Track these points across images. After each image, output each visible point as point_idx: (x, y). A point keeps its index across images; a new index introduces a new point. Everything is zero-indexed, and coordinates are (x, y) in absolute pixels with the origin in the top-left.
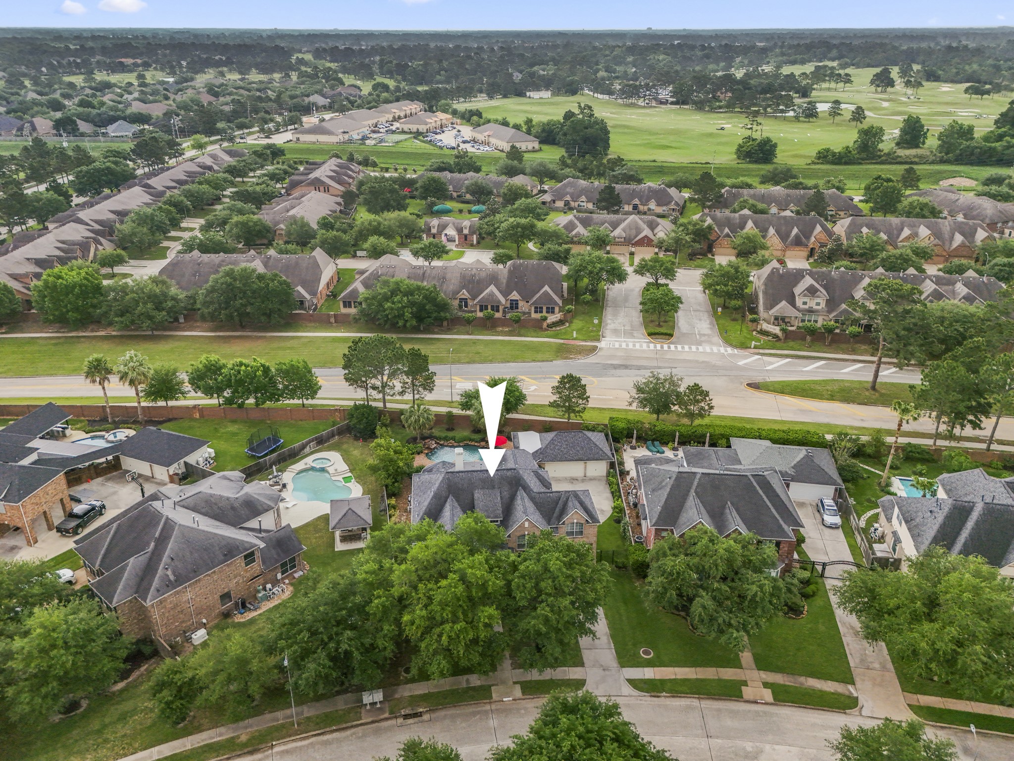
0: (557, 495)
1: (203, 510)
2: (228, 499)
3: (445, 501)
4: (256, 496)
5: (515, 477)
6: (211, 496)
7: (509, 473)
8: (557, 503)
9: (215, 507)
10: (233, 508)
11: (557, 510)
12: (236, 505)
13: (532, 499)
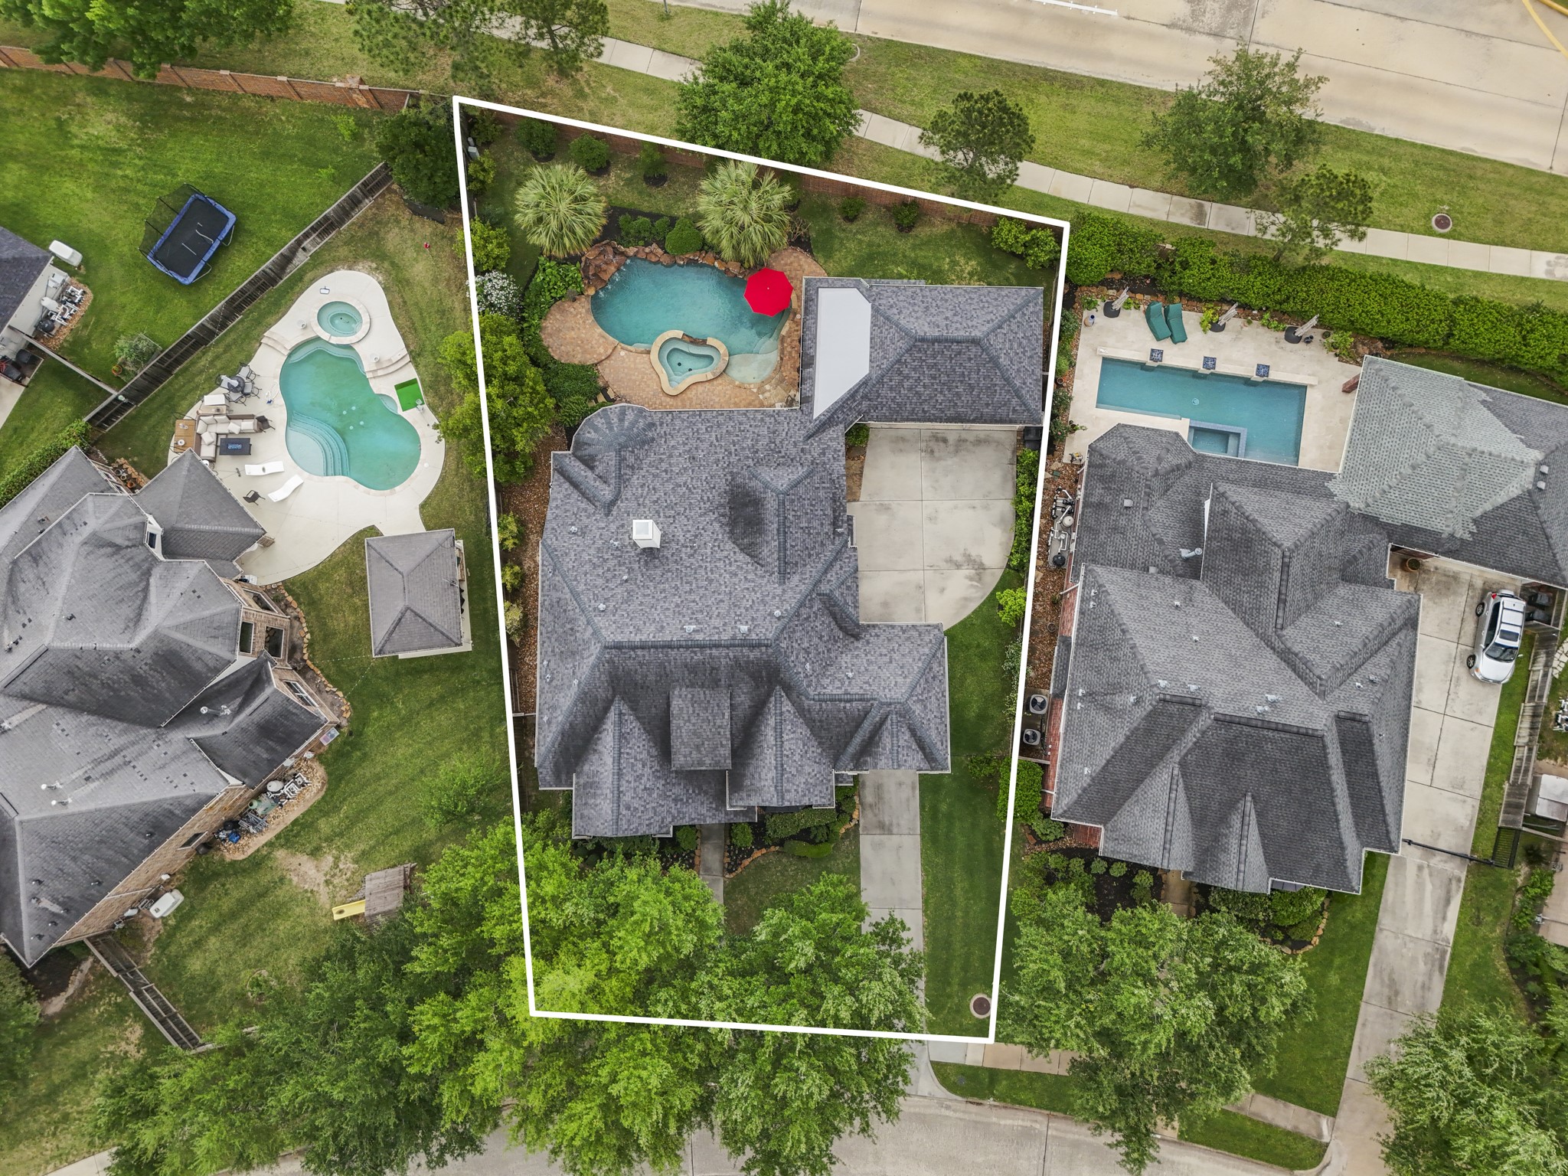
0: (859, 705)
1: (71, 697)
2: (117, 655)
3: (606, 710)
4: (179, 636)
5: (768, 663)
6: (78, 654)
7: (753, 655)
8: (858, 725)
9: (95, 684)
10: (138, 680)
11: (857, 740)
12: (142, 669)
13: (802, 712)
